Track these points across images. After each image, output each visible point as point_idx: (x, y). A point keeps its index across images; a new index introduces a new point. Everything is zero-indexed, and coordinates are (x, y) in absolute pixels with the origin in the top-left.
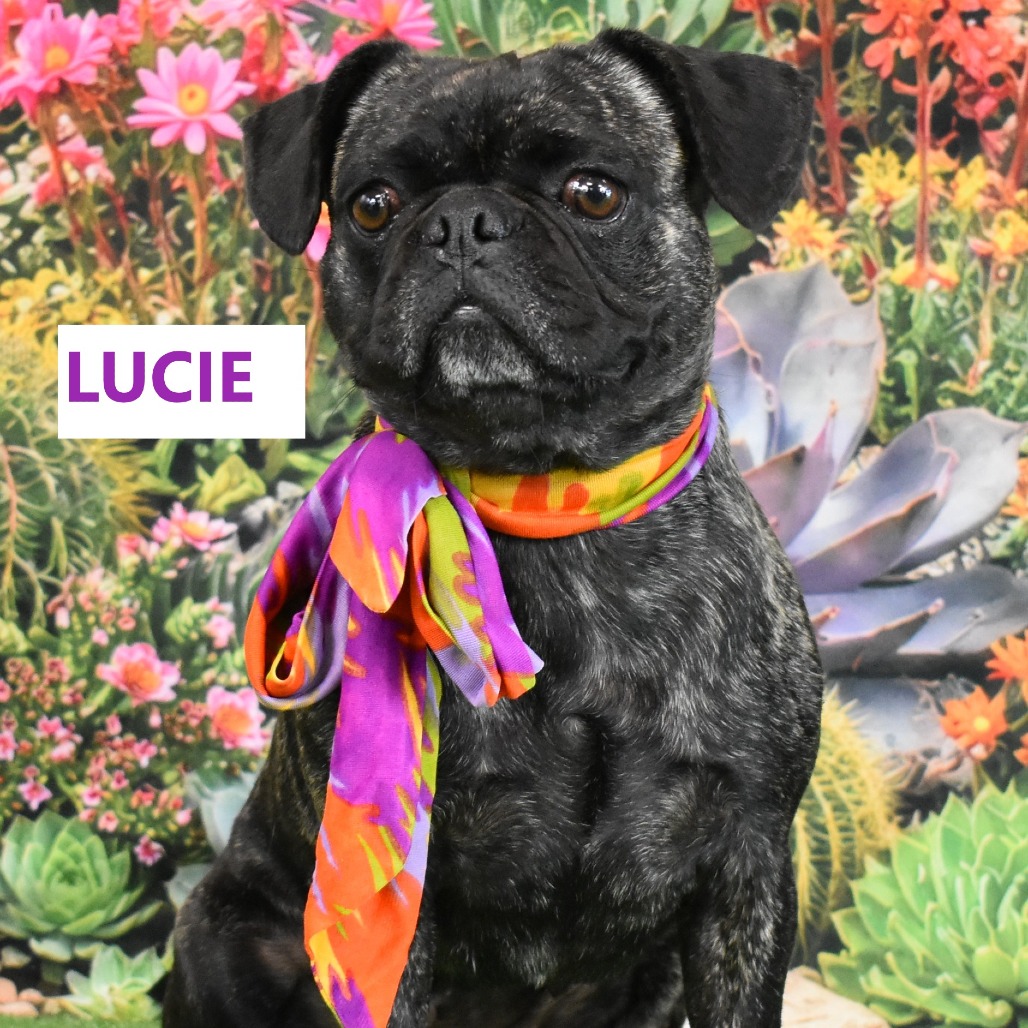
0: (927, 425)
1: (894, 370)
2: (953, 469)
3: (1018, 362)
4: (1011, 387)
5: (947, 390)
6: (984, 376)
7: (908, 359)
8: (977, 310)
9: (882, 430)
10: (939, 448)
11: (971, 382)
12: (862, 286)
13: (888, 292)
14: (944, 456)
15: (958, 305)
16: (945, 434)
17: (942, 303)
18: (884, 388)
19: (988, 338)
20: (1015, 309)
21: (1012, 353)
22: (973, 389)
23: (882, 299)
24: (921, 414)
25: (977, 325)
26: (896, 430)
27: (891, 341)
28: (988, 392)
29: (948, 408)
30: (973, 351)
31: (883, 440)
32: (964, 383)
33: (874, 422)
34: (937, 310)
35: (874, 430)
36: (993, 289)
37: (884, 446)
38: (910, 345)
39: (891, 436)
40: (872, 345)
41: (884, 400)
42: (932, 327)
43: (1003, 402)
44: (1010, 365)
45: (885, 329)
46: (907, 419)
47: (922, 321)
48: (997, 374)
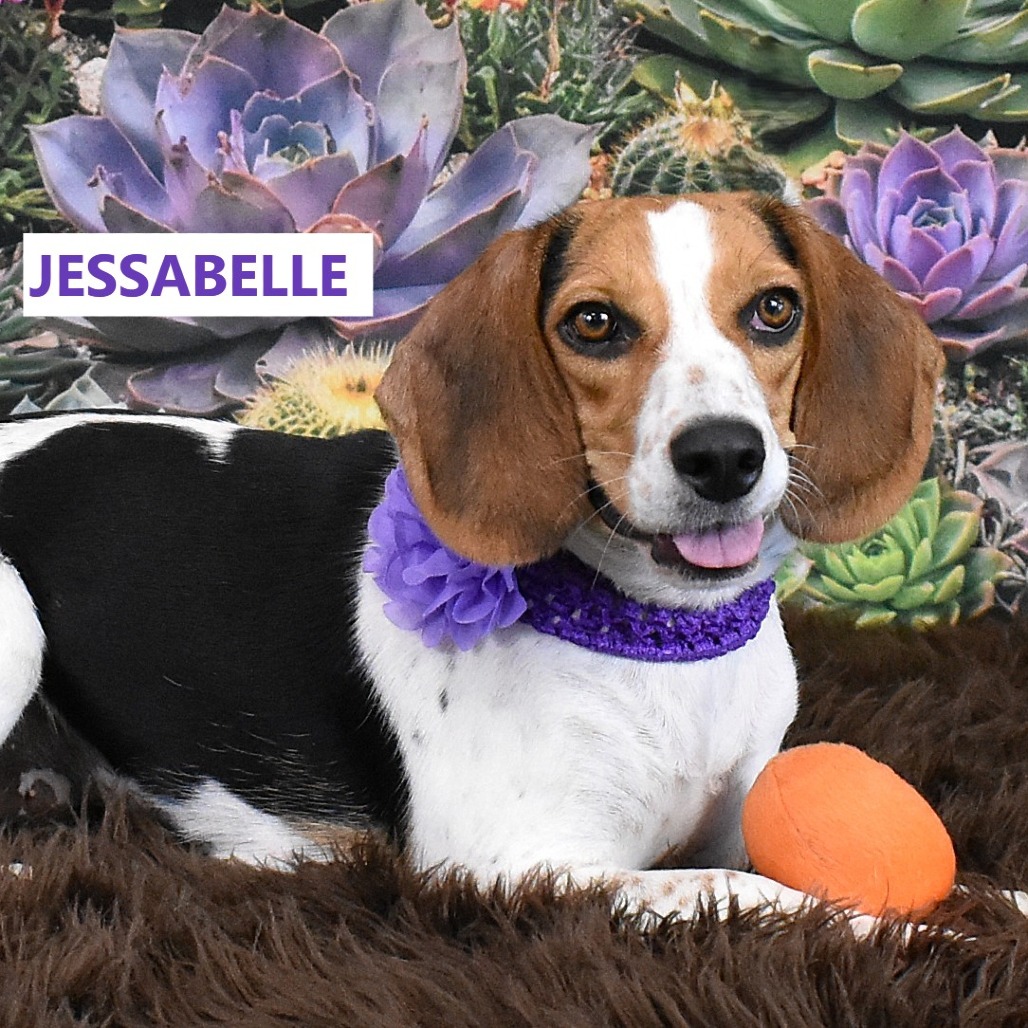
0: (508, 130)
1: (475, 85)
2: (532, 170)
3: (584, 71)
4: (580, 94)
5: (523, 99)
6: (555, 85)
7: (487, 74)
8: (545, 27)
9: (468, 138)
10: (520, 152)
11: (544, 92)
12: (444, 12)
13: (467, 16)
14: (524, 158)
15: (528, 25)
16: (524, 139)
17: (514, 23)
18: (467, 100)
19: (556, 52)
20: (578, 25)
21: (578, 64)
22: (546, 98)
23: (462, 23)
24: (502, 123)
25: (546, 41)
26: (481, 137)
27: (471, 59)
28: (559, 99)
29: (526, 115)
30: (545, 64)
31: (470, 147)
32: (538, 93)
33: (460, 132)
34: (510, 29)
35: (461, 138)
36: (557, 10)
37: (470, 152)
38: (488, 62)
39: (476, 143)
40: (456, 63)
41: (468, 111)
42: (507, 45)
43: (573, 107)
44: (576, 75)
45: (466, 48)
46: (489, 128)
47: (498, 41)
48: (566, 83)
